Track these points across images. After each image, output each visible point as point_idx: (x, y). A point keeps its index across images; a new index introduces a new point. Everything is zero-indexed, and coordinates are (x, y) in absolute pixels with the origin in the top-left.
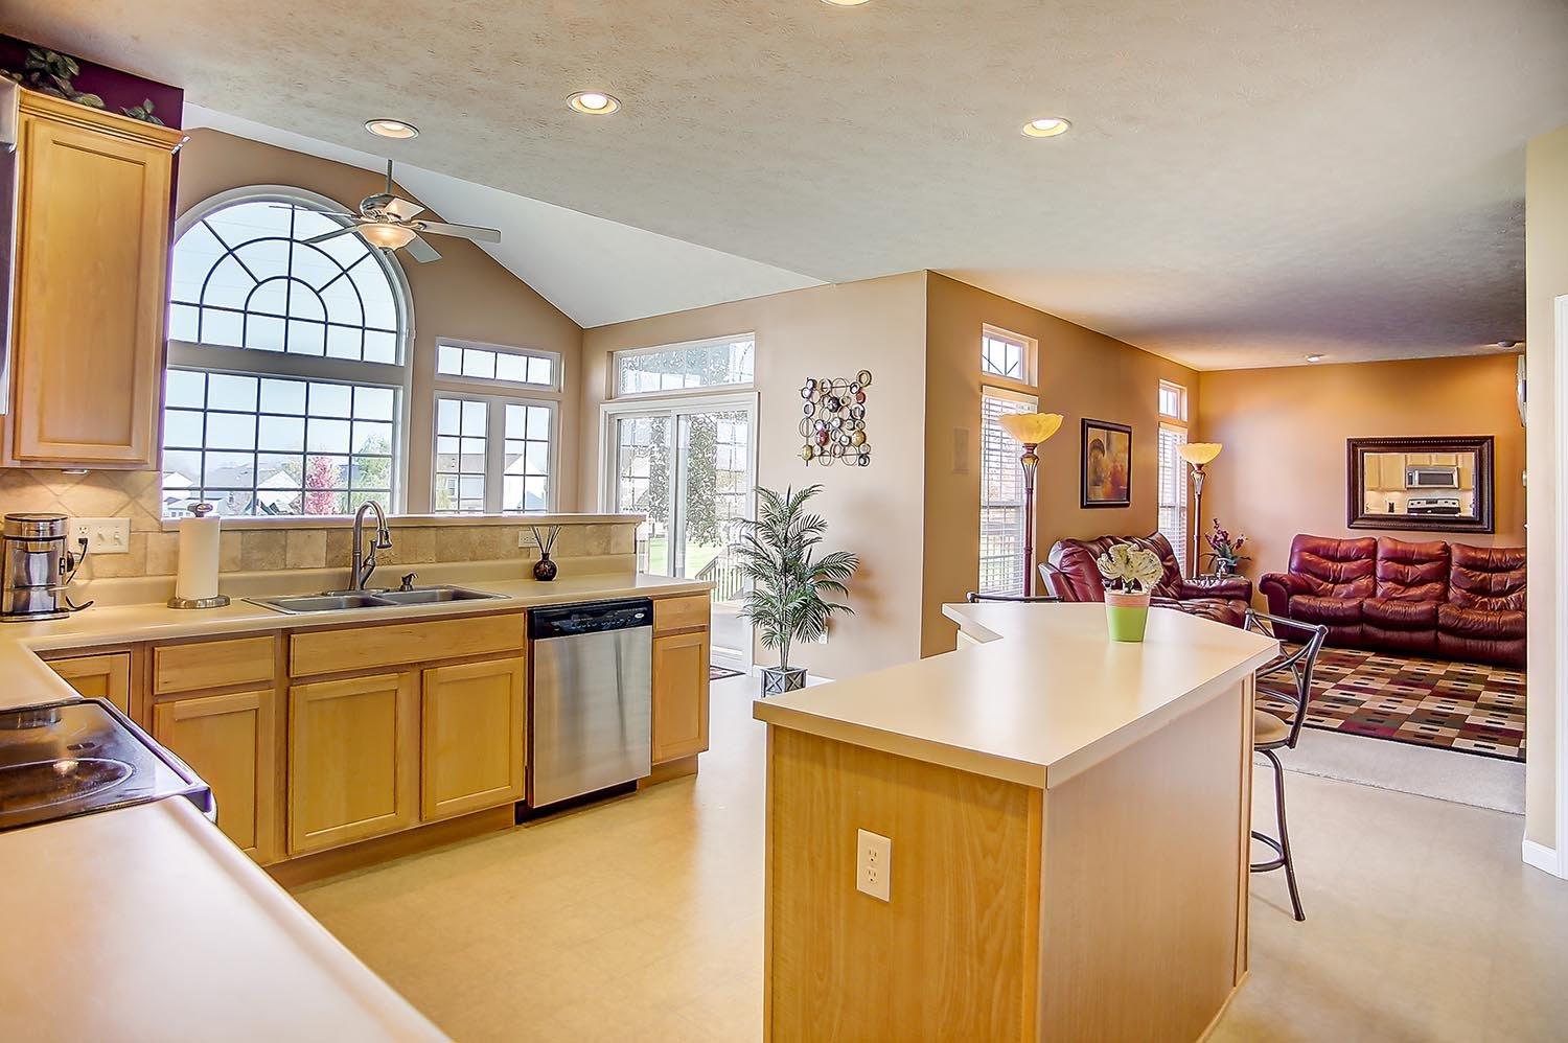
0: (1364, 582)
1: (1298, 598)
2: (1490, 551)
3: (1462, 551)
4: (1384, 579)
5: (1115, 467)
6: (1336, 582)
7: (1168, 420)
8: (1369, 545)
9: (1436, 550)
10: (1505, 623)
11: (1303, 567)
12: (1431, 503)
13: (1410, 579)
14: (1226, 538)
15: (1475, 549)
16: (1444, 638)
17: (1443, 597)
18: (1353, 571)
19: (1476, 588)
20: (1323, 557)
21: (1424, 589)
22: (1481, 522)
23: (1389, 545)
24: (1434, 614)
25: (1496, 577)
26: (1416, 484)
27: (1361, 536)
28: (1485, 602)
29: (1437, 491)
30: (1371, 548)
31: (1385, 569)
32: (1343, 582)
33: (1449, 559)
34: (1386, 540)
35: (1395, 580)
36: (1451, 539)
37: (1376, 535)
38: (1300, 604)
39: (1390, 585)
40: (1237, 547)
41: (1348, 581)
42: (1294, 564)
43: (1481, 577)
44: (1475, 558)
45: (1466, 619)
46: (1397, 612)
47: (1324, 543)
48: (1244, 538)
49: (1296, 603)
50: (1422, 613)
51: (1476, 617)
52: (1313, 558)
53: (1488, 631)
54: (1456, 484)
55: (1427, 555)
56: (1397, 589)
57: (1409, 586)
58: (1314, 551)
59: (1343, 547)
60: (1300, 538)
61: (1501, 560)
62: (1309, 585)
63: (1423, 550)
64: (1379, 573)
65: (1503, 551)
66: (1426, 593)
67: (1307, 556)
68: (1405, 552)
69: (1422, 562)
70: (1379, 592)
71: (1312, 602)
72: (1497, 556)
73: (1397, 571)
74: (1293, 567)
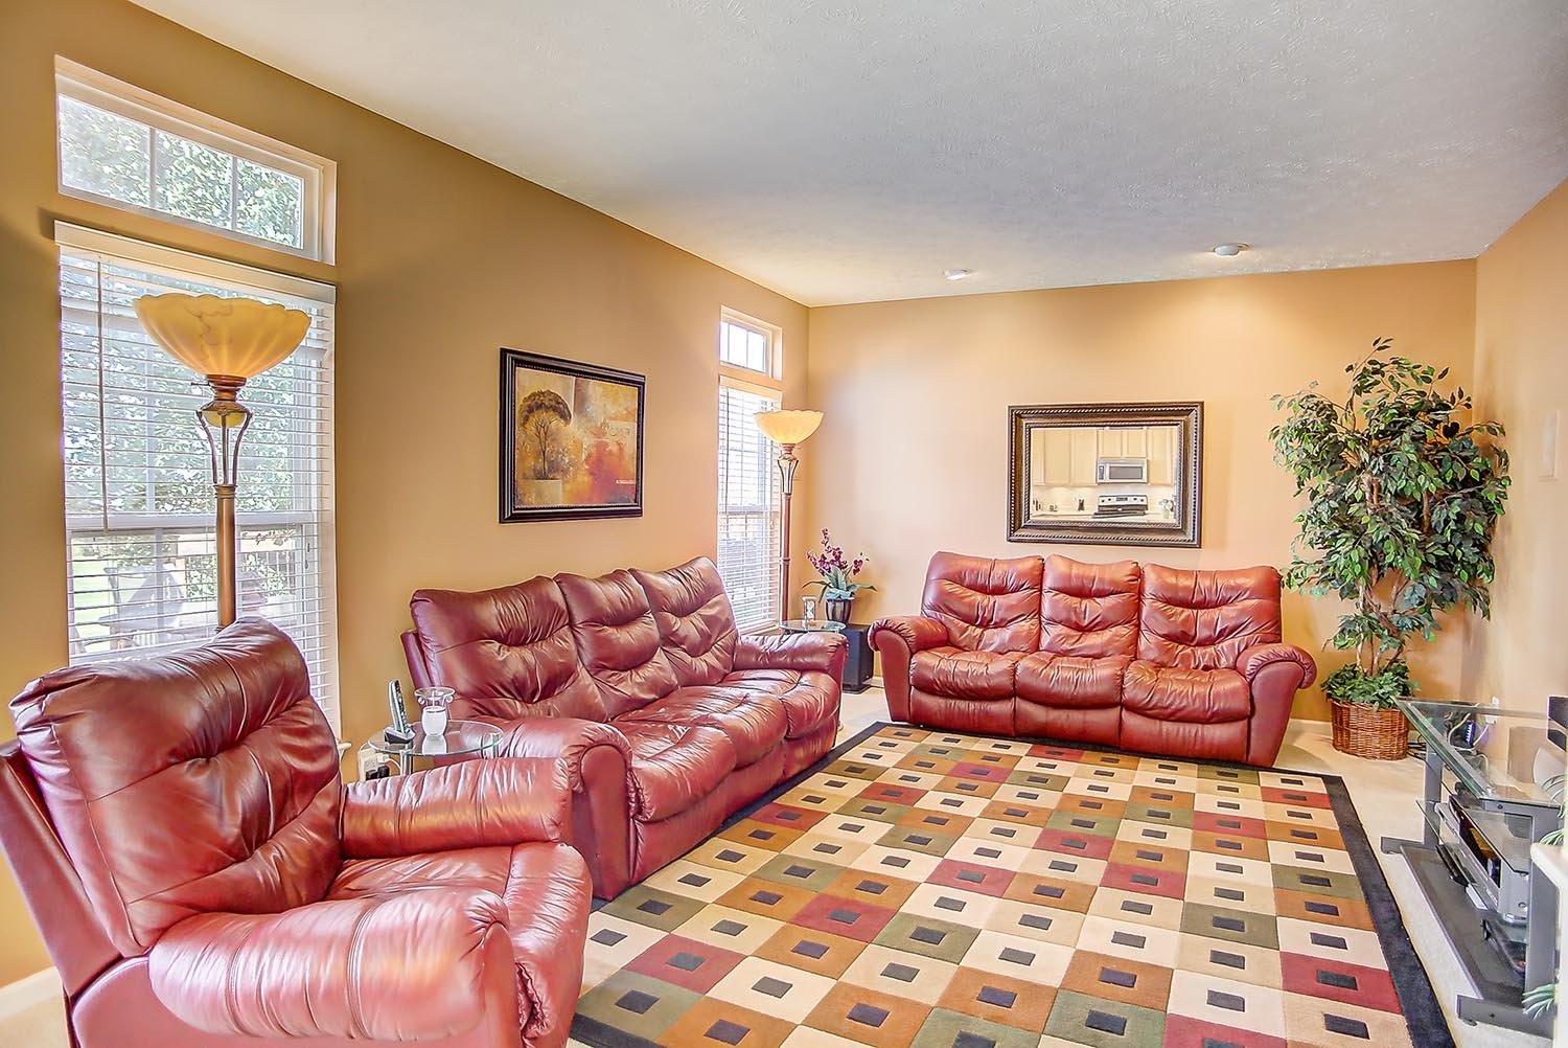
0: (1025, 626)
1: (924, 658)
2: (1196, 575)
3: (1159, 577)
4: (1053, 621)
5: (601, 447)
6: (985, 624)
7: (737, 373)
8: (1033, 568)
9: (1123, 575)
10: (1217, 695)
11: (942, 605)
12: (1121, 499)
13: (1086, 622)
14: (838, 558)
15: (1176, 573)
16: (1132, 721)
17: (1132, 651)
18: (1010, 608)
19: (1175, 635)
20: (970, 587)
21: (1107, 634)
22: (1182, 531)
23: (1062, 567)
24: (1119, 682)
25: (1203, 615)
26: (1107, 479)
27: (1024, 554)
28: (1188, 655)
29: (1127, 486)
30: (1037, 573)
31: (1054, 604)
32: (997, 626)
33: (1141, 593)
34: (1060, 560)
35: (1068, 623)
36: (1145, 557)
37: (1044, 551)
38: (927, 667)
39: (1060, 629)
40: (855, 572)
41: (1002, 624)
42: (930, 600)
43: (1183, 616)
44: (1175, 587)
45: (1164, 691)
46: (1066, 681)
47: (973, 564)
48: (863, 558)
49: (920, 665)
50: (1100, 681)
51: (1179, 688)
52: (957, 589)
53: (1195, 711)
54: (1145, 479)
55: (1113, 582)
56: (1068, 637)
57: (1084, 630)
58: (957, 579)
59: (998, 571)
60: (940, 557)
61: (1210, 590)
62: (948, 631)
63: (1108, 576)
64: (1046, 611)
65: (1213, 575)
66: (1110, 642)
67: (949, 587)
68: (1081, 578)
69: (1102, 594)
70: (1045, 641)
71: (944, 665)
72: (1205, 583)
73: (1069, 608)
74: (927, 602)
